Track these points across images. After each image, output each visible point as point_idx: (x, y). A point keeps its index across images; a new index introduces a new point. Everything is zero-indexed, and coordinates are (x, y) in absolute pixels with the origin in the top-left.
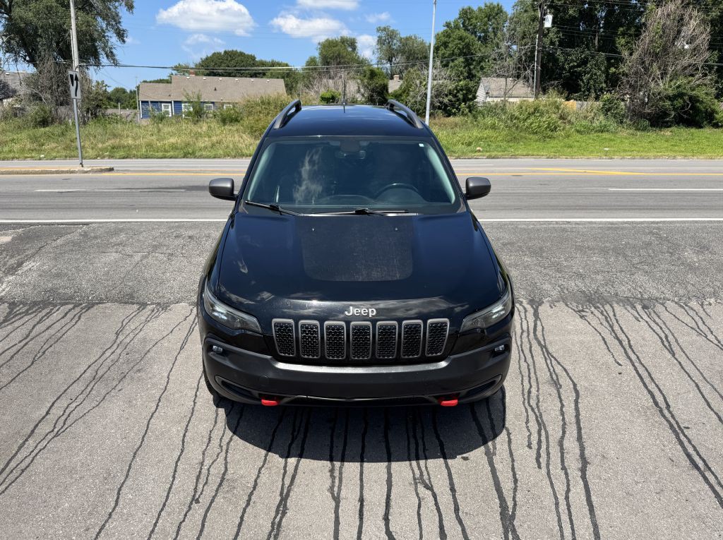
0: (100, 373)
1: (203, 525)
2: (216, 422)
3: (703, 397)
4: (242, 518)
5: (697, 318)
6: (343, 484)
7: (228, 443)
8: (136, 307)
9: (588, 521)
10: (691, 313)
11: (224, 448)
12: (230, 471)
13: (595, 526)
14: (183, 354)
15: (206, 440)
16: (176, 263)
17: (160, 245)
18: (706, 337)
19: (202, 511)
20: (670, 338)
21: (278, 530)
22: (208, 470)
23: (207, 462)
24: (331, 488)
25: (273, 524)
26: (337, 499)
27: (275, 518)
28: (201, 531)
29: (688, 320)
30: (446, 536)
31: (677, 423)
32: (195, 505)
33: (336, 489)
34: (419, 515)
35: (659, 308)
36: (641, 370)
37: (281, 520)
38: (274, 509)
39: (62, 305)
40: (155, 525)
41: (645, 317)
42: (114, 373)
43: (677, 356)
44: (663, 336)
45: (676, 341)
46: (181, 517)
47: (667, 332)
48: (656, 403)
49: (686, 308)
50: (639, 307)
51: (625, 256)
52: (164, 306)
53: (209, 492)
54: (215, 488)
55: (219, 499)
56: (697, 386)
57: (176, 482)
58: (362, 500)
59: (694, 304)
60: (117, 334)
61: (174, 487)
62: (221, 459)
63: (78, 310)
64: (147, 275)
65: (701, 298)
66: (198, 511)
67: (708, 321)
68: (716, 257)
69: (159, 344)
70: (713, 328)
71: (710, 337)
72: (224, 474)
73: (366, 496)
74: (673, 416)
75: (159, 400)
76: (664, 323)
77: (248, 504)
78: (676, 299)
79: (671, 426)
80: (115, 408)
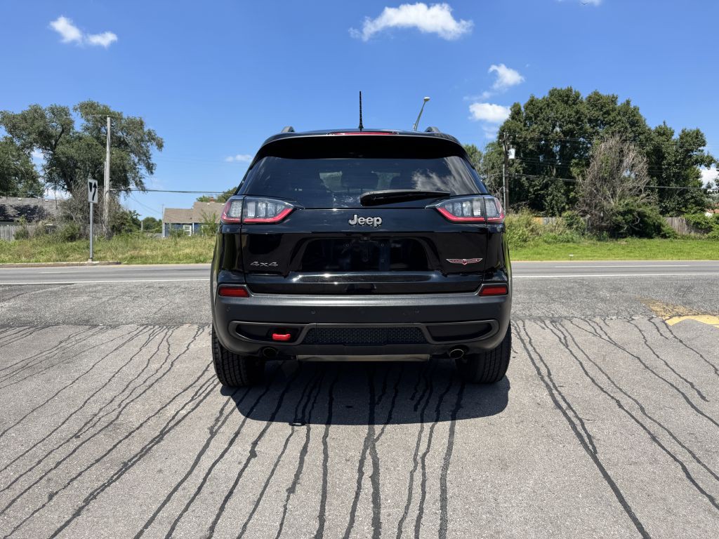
0: (30, 365)
1: (74, 451)
2: (123, 391)
3: (584, 369)
4: (115, 446)
5: (596, 327)
6: (226, 424)
7: (128, 404)
8: (88, 327)
9: (446, 441)
10: (593, 324)
11: (123, 405)
12: (121, 418)
13: (451, 444)
14: (115, 353)
15: (107, 402)
16: (139, 302)
17: (131, 292)
18: (600, 337)
19: (79, 443)
20: (569, 338)
21: (147, 452)
22: (100, 419)
23: (101, 414)
24: (212, 427)
25: (143, 449)
26: (213, 434)
27: (149, 444)
28: (71, 454)
29: (589, 328)
30: (307, 452)
31: (554, 384)
32: (74, 439)
33: (216, 428)
34: (288, 440)
35: (566, 322)
36: (534, 356)
37: (153, 445)
38: (150, 440)
39: (18, 327)
40: (28, 451)
41: (552, 327)
42: (45, 364)
43: (569, 347)
44: (562, 337)
45: (573, 339)
46: (56, 447)
47: (567, 334)
48: (539, 373)
49: (590, 322)
50: (548, 322)
51: (547, 295)
52: (114, 326)
53: (92, 431)
54: (99, 429)
55: (101, 436)
56: (581, 363)
57: (64, 426)
58: (237, 434)
59: (598, 319)
60: (61, 342)
61: (60, 428)
62: (116, 413)
63: (31, 329)
64: (109, 309)
65: (604, 317)
66: (76, 442)
67: (605, 328)
68: (627, 294)
69: (97, 348)
70: (609, 332)
71: (604, 336)
72: (114, 421)
73: (243, 430)
74: (551, 380)
75: (77, 379)
76: (567, 330)
77: (127, 437)
78: (582, 317)
79: (547, 385)
80: (31, 385)
